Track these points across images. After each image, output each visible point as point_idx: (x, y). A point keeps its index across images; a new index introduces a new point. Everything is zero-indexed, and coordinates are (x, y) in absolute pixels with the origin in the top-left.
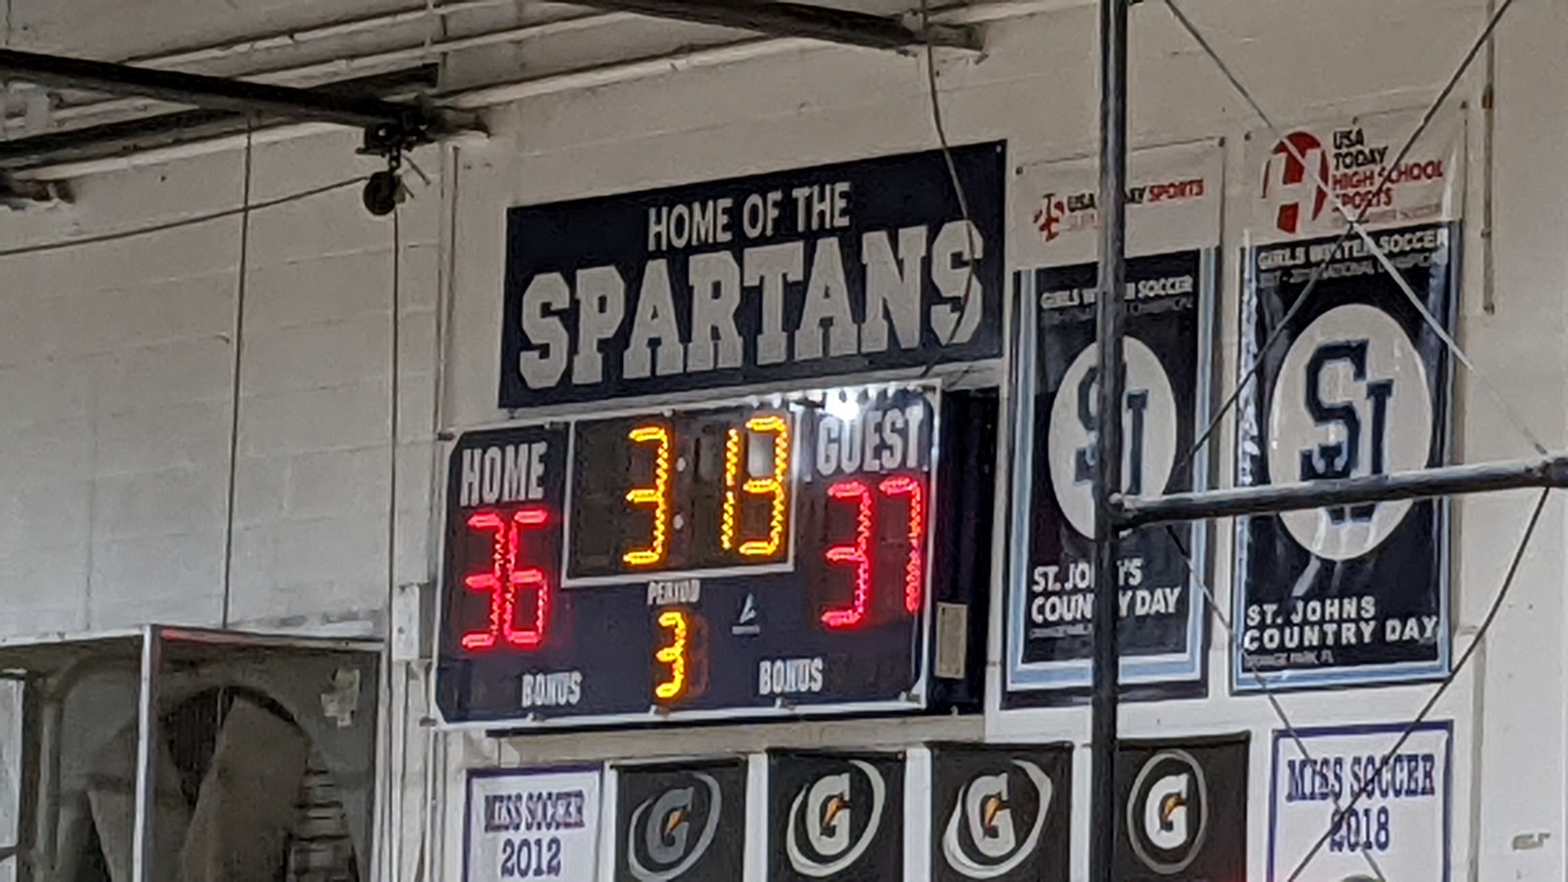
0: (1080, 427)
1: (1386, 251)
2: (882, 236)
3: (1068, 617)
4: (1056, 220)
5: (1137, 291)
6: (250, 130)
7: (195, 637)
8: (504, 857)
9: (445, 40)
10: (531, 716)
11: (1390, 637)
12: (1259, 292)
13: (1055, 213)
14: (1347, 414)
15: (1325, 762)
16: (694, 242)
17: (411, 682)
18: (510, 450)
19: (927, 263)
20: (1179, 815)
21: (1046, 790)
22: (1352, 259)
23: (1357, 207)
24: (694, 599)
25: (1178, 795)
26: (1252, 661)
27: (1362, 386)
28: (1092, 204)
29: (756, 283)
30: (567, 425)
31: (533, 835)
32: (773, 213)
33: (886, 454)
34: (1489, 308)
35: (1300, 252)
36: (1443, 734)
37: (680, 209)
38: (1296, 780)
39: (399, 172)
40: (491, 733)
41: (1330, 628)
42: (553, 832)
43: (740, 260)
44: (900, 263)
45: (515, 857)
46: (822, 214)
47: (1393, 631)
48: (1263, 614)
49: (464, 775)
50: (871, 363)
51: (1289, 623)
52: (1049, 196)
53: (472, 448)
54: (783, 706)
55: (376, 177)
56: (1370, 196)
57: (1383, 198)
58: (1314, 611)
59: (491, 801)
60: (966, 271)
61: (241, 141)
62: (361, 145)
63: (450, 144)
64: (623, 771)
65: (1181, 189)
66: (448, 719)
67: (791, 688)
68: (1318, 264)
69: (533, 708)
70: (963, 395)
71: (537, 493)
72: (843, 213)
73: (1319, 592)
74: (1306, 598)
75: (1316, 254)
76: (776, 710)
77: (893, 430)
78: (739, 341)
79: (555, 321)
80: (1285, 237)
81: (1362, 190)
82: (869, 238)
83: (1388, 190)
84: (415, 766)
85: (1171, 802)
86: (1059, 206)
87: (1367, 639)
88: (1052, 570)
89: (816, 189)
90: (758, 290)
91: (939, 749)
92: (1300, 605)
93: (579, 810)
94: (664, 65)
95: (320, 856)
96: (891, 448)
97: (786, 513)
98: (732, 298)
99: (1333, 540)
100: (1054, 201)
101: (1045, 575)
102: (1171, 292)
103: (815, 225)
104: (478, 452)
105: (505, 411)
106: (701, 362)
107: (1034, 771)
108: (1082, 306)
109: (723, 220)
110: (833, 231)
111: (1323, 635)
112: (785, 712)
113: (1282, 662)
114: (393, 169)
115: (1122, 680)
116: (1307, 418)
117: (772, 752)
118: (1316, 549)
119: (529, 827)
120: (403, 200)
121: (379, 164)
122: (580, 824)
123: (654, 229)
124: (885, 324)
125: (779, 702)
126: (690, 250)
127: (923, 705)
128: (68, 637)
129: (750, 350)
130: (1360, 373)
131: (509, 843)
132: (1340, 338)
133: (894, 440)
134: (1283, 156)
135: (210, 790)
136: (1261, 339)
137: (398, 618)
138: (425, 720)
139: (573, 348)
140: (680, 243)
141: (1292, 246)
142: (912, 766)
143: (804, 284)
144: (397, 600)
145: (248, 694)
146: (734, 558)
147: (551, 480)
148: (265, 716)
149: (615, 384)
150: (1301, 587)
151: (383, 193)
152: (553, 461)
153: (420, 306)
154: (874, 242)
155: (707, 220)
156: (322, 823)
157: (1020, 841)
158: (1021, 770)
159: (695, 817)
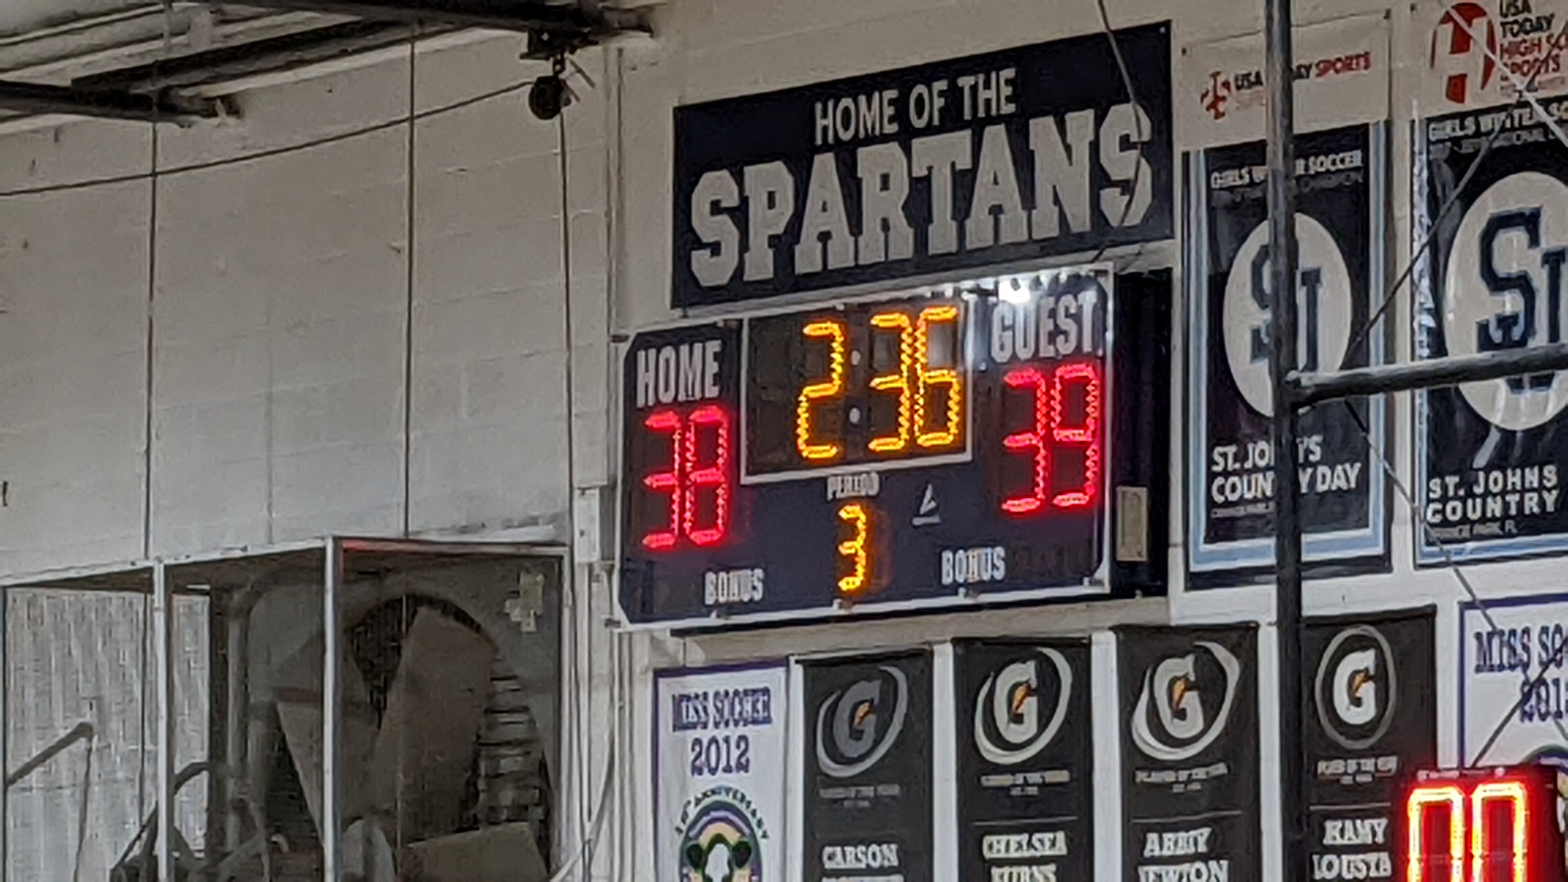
0: (1254, 307)
1: (1555, 118)
2: (1049, 121)
3: (1248, 496)
4: (1223, 98)
5: (1307, 168)
6: (412, 40)
7: (378, 546)
8: (692, 756)
10: (714, 615)
12: (1429, 163)
13: (1222, 92)
14: (1522, 284)
15: (1513, 633)
16: (862, 134)
17: (594, 585)
18: (684, 349)
19: (1095, 147)
20: (1367, 692)
21: (1233, 669)
22: (1522, 127)
23: (1525, 75)
24: (873, 492)
25: (1366, 670)
26: (1435, 533)
27: (1537, 255)
28: (1258, 82)
29: (925, 172)
30: (741, 321)
31: (720, 733)
32: (939, 102)
33: (1061, 339)
35: (1469, 122)
37: (846, 102)
38: (1484, 652)
39: (562, 76)
40: (676, 633)
41: (1513, 499)
42: (742, 730)
43: (907, 151)
44: (1068, 148)
45: (703, 757)
46: (988, 101)
48: (1444, 487)
49: (650, 675)
50: (1042, 248)
51: (1471, 495)
52: (1215, 76)
53: (646, 349)
54: (966, 595)
55: (541, 80)
56: (1537, 64)
57: (1552, 65)
58: (1496, 482)
59: (679, 700)
60: (1134, 154)
61: (404, 50)
62: (524, 49)
63: (614, 45)
64: (809, 665)
65: (1348, 64)
66: (632, 621)
67: (973, 578)
68: (1488, 134)
69: (717, 605)
70: (1136, 277)
71: (712, 392)
72: (1009, 100)
73: (1500, 462)
74: (1488, 469)
75: (1486, 123)
76: (960, 599)
77: (1068, 315)
78: (910, 232)
79: (725, 219)
80: (1454, 108)
81: (1529, 57)
82: (1035, 124)
83: (1557, 56)
84: (601, 669)
85: (1358, 678)
86: (1226, 85)
87: (1550, 508)
88: (1231, 450)
89: (981, 78)
90: (927, 180)
92: (1481, 475)
93: (766, 706)
95: (510, 761)
96: (1065, 333)
97: (962, 403)
98: (901, 189)
99: (1512, 410)
100: (1221, 79)
101: (1224, 455)
102: (1340, 166)
103: (981, 114)
104: (652, 352)
105: (678, 312)
106: (872, 254)
107: (1220, 652)
108: (1252, 184)
109: (889, 111)
110: (1000, 118)
111: (1506, 506)
112: (969, 601)
113: (1466, 534)
114: (557, 73)
115: (1306, 557)
116: (1482, 287)
117: (956, 642)
118: (1496, 418)
119: (716, 725)
120: (568, 102)
121: (544, 68)
122: (767, 720)
123: (820, 123)
124: (1056, 209)
125: (962, 590)
126: (857, 142)
127: (1106, 589)
128: (251, 552)
129: (921, 241)
130: (1534, 241)
131: (698, 742)
132: (1512, 207)
133: (1068, 325)
134: (1449, 27)
135: (395, 699)
136: (1433, 211)
137: (579, 523)
138: (611, 623)
139: (744, 246)
140: (846, 136)
141: (1462, 116)
142: (1096, 652)
143: (973, 172)
144: (578, 503)
145: (431, 602)
146: (913, 450)
147: (725, 378)
148: (450, 623)
149: (787, 279)
150: (1482, 458)
151: (548, 97)
152: (726, 359)
153: (590, 208)
154: (1041, 127)
155: (873, 112)
156: (512, 729)
157: (1209, 722)
158: (1207, 651)
159: (883, 709)
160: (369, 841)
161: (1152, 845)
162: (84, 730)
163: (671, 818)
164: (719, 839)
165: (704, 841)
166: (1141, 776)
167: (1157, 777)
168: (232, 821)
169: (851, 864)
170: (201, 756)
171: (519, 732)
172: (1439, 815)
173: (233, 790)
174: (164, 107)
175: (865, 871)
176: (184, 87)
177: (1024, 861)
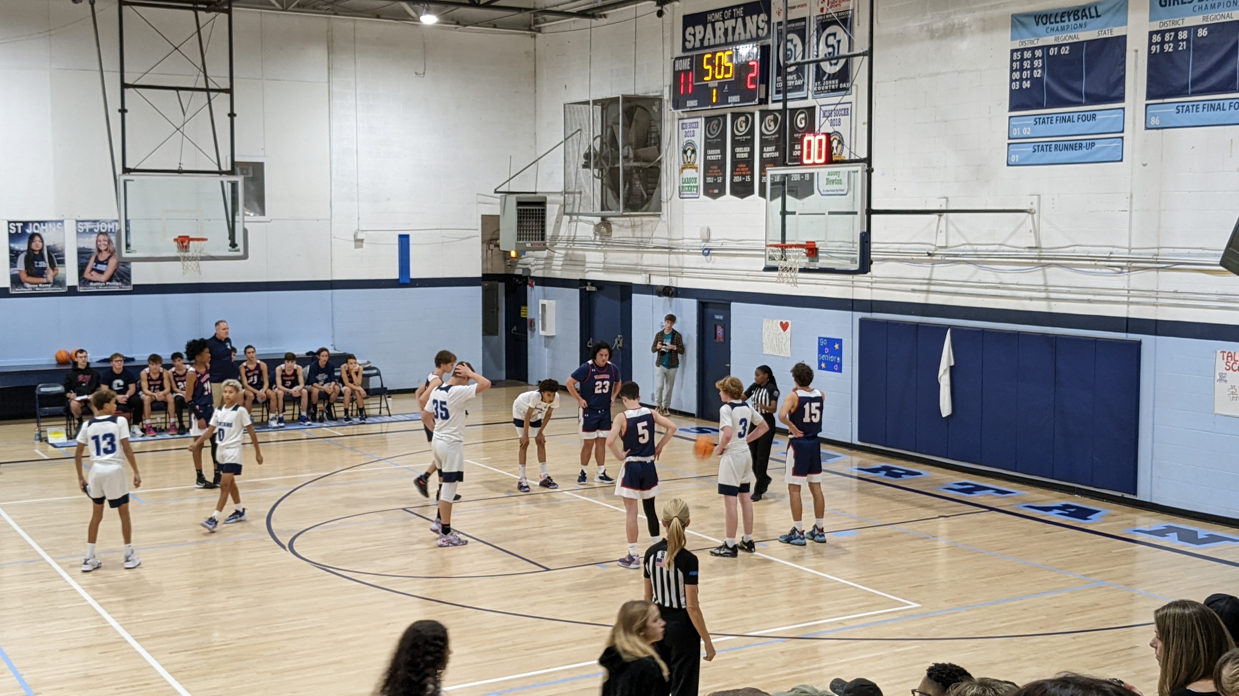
1: (837, 16)
2: (749, 17)
5: (796, 25)
6: (636, 3)
7: (630, 96)
8: (685, 134)
11: (841, 87)
12: (817, 24)
13: (780, 11)
14: (833, 46)
15: (829, 110)
17: (668, 103)
18: (684, 60)
19: (757, 22)
20: (803, 121)
21: (780, 118)
22: (834, 17)
23: (834, 7)
24: (717, 86)
25: (803, 117)
26: (816, 92)
27: (835, 41)
30: (693, 55)
31: (690, 130)
32: (730, 14)
33: (751, 57)
34: (859, 24)
36: (850, 105)
37: (713, 14)
38: (824, 114)
40: (683, 112)
41: (830, 86)
42: (693, 129)
43: (724, 23)
44: (752, 22)
46: (738, 14)
47: (841, 86)
48: (818, 84)
49: (678, 119)
50: (747, 41)
51: (822, 85)
52: (779, 8)
55: (658, 11)
56: (836, 6)
58: (827, 83)
59: (683, 124)
60: (764, 23)
61: (634, 6)
62: (656, 5)
63: (672, 4)
64: (705, 118)
65: (803, 6)
66: (675, 109)
67: (734, 101)
68: (827, 18)
69: (689, 107)
70: (764, 46)
71: (689, 68)
72: (742, 13)
73: (828, 79)
75: (827, 16)
76: (731, 105)
77: (752, 53)
78: (724, 38)
79: (691, 36)
84: (669, 119)
85: (802, 119)
87: (836, 87)
89: (737, 9)
90: (727, 28)
91: (762, 112)
92: (824, 82)
93: (698, 125)
95: (653, 135)
97: (733, 69)
98: (723, 30)
99: (830, 69)
101: (779, 78)
102: (801, 25)
103: (737, 16)
104: (678, 61)
105: (683, 53)
106: (717, 42)
107: (777, 114)
109: (721, 16)
110: (740, 17)
111: (828, 87)
112: (734, 105)
113: (822, 92)
114: (662, 9)
115: (788, 98)
116: (826, 46)
117: (731, 113)
118: (828, 70)
119: (689, 128)
120: (663, 14)
121: (659, 8)
122: (698, 128)
123: (709, 18)
124: (750, 34)
125: (732, 103)
126: (715, 21)
127: (757, 103)
128: (607, 97)
129: (726, 40)
130: (835, 38)
131: (686, 131)
132: (831, 32)
133: (752, 55)
135: (633, 124)
136: (817, 33)
137: (665, 92)
138: (671, 110)
139: (695, 41)
140: (713, 20)
141: (823, 15)
142: (756, 115)
143: (736, 27)
144: (665, 88)
145: (640, 106)
146: (724, 78)
147: (691, 65)
148: (643, 110)
149: (702, 47)
150: (825, 78)
151: (660, 14)
152: (691, 62)
153: (668, 34)
154: (748, 19)
155: (718, 16)
156: (653, 129)
157: (775, 127)
158: (775, 115)
159: (718, 125)
160: (628, 150)
161: (765, 149)
162: (580, 130)
163: (681, 145)
164: (689, 149)
165: (687, 149)
166: (763, 137)
167: (766, 137)
168: (604, 146)
169: (712, 153)
170: (600, 134)
171: (655, 130)
172: (809, 142)
173: (604, 140)
174: (593, 16)
175: (714, 155)
176: (596, 12)
177: (742, 152)
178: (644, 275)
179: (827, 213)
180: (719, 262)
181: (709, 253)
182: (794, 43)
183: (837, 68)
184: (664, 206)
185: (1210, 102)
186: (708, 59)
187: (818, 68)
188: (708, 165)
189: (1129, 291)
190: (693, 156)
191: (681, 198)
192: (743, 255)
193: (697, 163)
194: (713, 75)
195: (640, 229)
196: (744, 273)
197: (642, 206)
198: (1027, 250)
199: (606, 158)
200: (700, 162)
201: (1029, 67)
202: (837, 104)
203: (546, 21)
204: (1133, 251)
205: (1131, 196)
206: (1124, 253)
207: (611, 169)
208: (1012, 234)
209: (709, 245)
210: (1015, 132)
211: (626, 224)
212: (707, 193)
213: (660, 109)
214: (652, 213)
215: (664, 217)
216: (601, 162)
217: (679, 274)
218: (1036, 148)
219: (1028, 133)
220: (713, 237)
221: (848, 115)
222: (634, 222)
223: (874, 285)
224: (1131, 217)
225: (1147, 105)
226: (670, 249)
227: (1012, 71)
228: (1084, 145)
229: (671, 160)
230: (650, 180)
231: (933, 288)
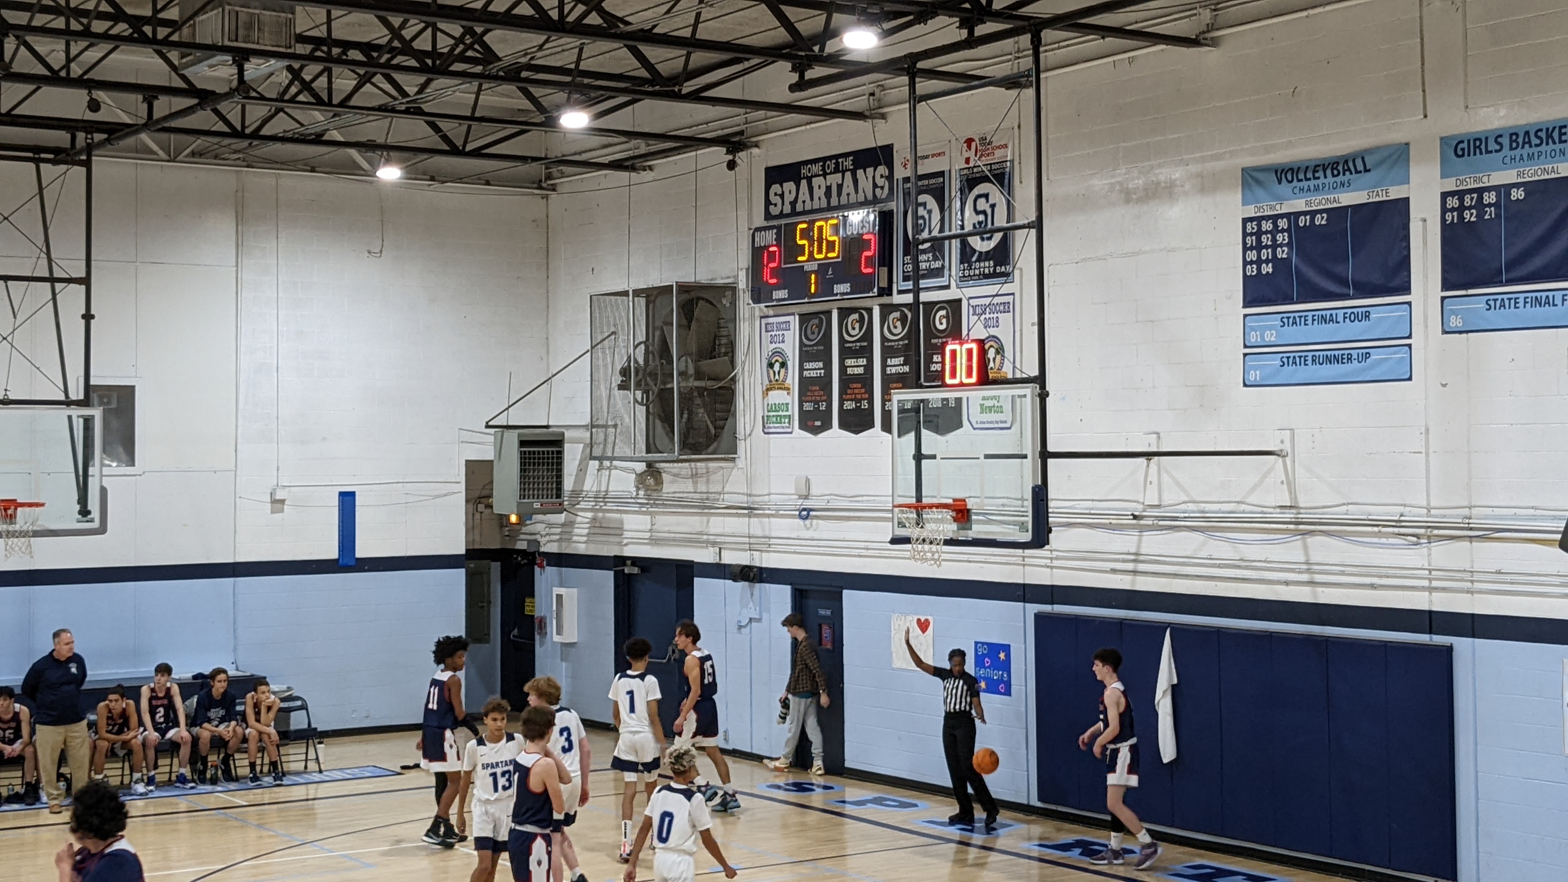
1: (988, 169)
2: (862, 171)
5: (930, 182)
6: (696, 150)
7: (688, 284)
8: (770, 339)
9: (746, 123)
10: (775, 302)
11: (998, 271)
12: (961, 181)
13: (907, 162)
14: (984, 212)
15: (982, 305)
16: (813, 174)
17: (744, 294)
18: (767, 231)
19: (874, 177)
20: (944, 321)
21: (909, 316)
22: (984, 171)
24: (816, 269)
25: (944, 315)
26: (962, 279)
27: (988, 205)
29: (830, 184)
30: (781, 224)
31: (777, 333)
32: (833, 166)
33: (865, 229)
34: (1021, 182)
35: (971, 170)
36: (1012, 297)
37: (809, 166)
38: (974, 311)
39: (736, 159)
40: (766, 307)
41: (982, 270)
42: (783, 332)
43: (825, 178)
44: (867, 178)
45: (773, 339)
46: (846, 165)
47: (998, 269)
48: (964, 266)
49: (759, 318)
50: (860, 204)
51: (971, 269)
52: (905, 158)
53: (758, 231)
55: (730, 161)
58: (977, 265)
59: (767, 324)
60: (884, 179)
61: (694, 153)
62: (725, 152)
63: (749, 151)
64: (800, 315)
65: (939, 154)
66: (755, 303)
67: (842, 291)
68: (975, 173)
69: (776, 299)
70: (884, 212)
71: (774, 243)
72: (852, 165)
73: (979, 260)
74: (975, 262)
75: (975, 170)
76: (838, 297)
77: (866, 222)
78: (826, 200)
79: (778, 197)
80: (967, 166)
82: (858, 171)
84: (747, 316)
85: (942, 317)
87: (992, 272)
89: (844, 159)
90: (830, 187)
91: (882, 306)
93: (789, 326)
94: (803, 128)
95: (724, 341)
96: (866, 227)
97: (839, 246)
98: (823, 189)
99: (981, 246)
101: (907, 259)
102: (937, 182)
103: (844, 169)
104: (759, 233)
105: (766, 221)
106: (816, 206)
107: (906, 311)
109: (821, 168)
110: (849, 170)
111: (980, 271)
112: (841, 298)
113: (970, 279)
114: (734, 158)
115: (921, 286)
116: (974, 213)
117: (838, 308)
118: (978, 248)
119: (776, 331)
120: (737, 167)
121: (730, 157)
122: (789, 330)
123: (803, 171)
124: (864, 194)
125: (839, 295)
126: (812, 176)
127: (876, 294)
128: (654, 286)
129: (829, 202)
130: (987, 201)
131: (771, 335)
132: (982, 192)
133: (867, 225)
134: (966, 144)
135: (694, 324)
136: (961, 194)
137: (740, 278)
138: (748, 304)
139: (783, 204)
140: (809, 175)
141: (969, 168)
142: (874, 311)
143: (842, 185)
144: (740, 273)
145: (703, 299)
146: (826, 258)
147: (778, 239)
148: (708, 305)
149: (794, 213)
150: (974, 259)
151: (732, 165)
152: (778, 234)
153: (743, 195)
154: (860, 172)
155: (816, 168)
156: (724, 332)
157: (903, 329)
158: (903, 311)
159: (819, 326)
160: (686, 361)
161: (889, 362)
162: (613, 333)
163: (765, 355)
164: (777, 361)
165: (773, 361)
166: (886, 344)
167: (890, 344)
168: (651, 356)
169: (811, 367)
170: (644, 339)
171: (725, 333)
172: (953, 353)
173: (651, 348)
174: (633, 168)
175: (815, 369)
176: (638, 163)
177: (856, 366)
178: (711, 549)
179: (982, 457)
180: (822, 529)
181: (808, 514)
182: (928, 207)
183: (992, 244)
184: (741, 446)
185: (1534, 295)
186: (802, 230)
187: (964, 245)
188: (805, 383)
189: (1430, 571)
190: (783, 371)
191: (765, 433)
192: (859, 519)
193: (789, 381)
194: (811, 254)
195: (704, 479)
196: (862, 545)
197: (708, 447)
198: (1278, 510)
199: (653, 375)
200: (793, 379)
201: (1269, 243)
202: (994, 296)
203: (563, 175)
204: (1433, 512)
205: (1427, 430)
206: (1419, 515)
207: (662, 391)
208: (1254, 488)
209: (808, 504)
210: (1253, 339)
211: (684, 472)
212: (803, 426)
213: (734, 303)
214: (723, 456)
215: (740, 463)
216: (646, 381)
217: (764, 547)
218: (1285, 360)
219: (1273, 339)
220: (813, 491)
221: (1009, 312)
222: (696, 468)
223: (1056, 563)
224: (1427, 461)
225: (1443, 299)
226: (750, 510)
227: (1245, 249)
228: (1354, 356)
229: (750, 377)
230: (718, 406)
231: (1141, 567)
